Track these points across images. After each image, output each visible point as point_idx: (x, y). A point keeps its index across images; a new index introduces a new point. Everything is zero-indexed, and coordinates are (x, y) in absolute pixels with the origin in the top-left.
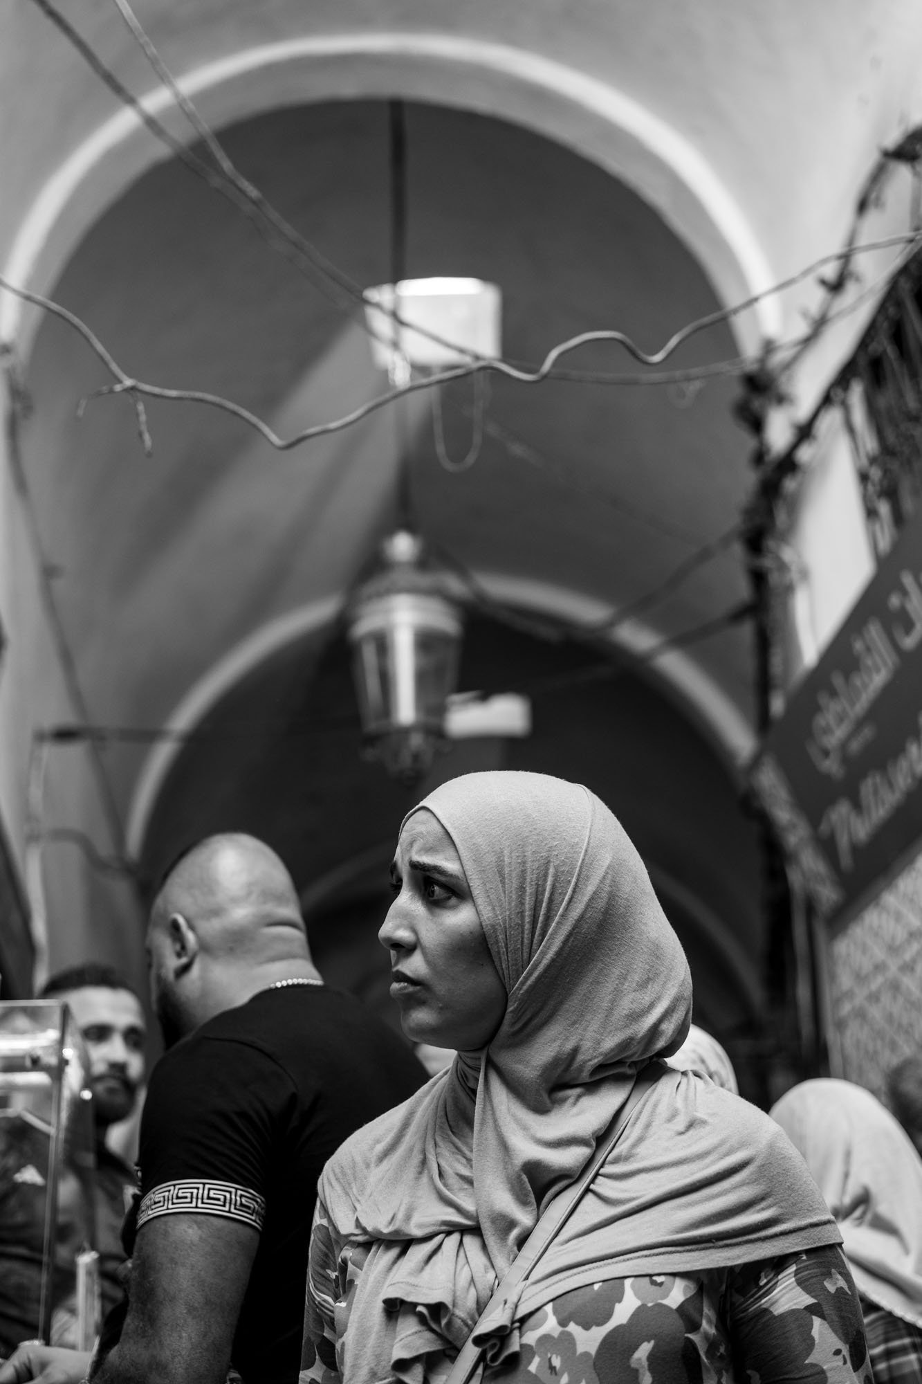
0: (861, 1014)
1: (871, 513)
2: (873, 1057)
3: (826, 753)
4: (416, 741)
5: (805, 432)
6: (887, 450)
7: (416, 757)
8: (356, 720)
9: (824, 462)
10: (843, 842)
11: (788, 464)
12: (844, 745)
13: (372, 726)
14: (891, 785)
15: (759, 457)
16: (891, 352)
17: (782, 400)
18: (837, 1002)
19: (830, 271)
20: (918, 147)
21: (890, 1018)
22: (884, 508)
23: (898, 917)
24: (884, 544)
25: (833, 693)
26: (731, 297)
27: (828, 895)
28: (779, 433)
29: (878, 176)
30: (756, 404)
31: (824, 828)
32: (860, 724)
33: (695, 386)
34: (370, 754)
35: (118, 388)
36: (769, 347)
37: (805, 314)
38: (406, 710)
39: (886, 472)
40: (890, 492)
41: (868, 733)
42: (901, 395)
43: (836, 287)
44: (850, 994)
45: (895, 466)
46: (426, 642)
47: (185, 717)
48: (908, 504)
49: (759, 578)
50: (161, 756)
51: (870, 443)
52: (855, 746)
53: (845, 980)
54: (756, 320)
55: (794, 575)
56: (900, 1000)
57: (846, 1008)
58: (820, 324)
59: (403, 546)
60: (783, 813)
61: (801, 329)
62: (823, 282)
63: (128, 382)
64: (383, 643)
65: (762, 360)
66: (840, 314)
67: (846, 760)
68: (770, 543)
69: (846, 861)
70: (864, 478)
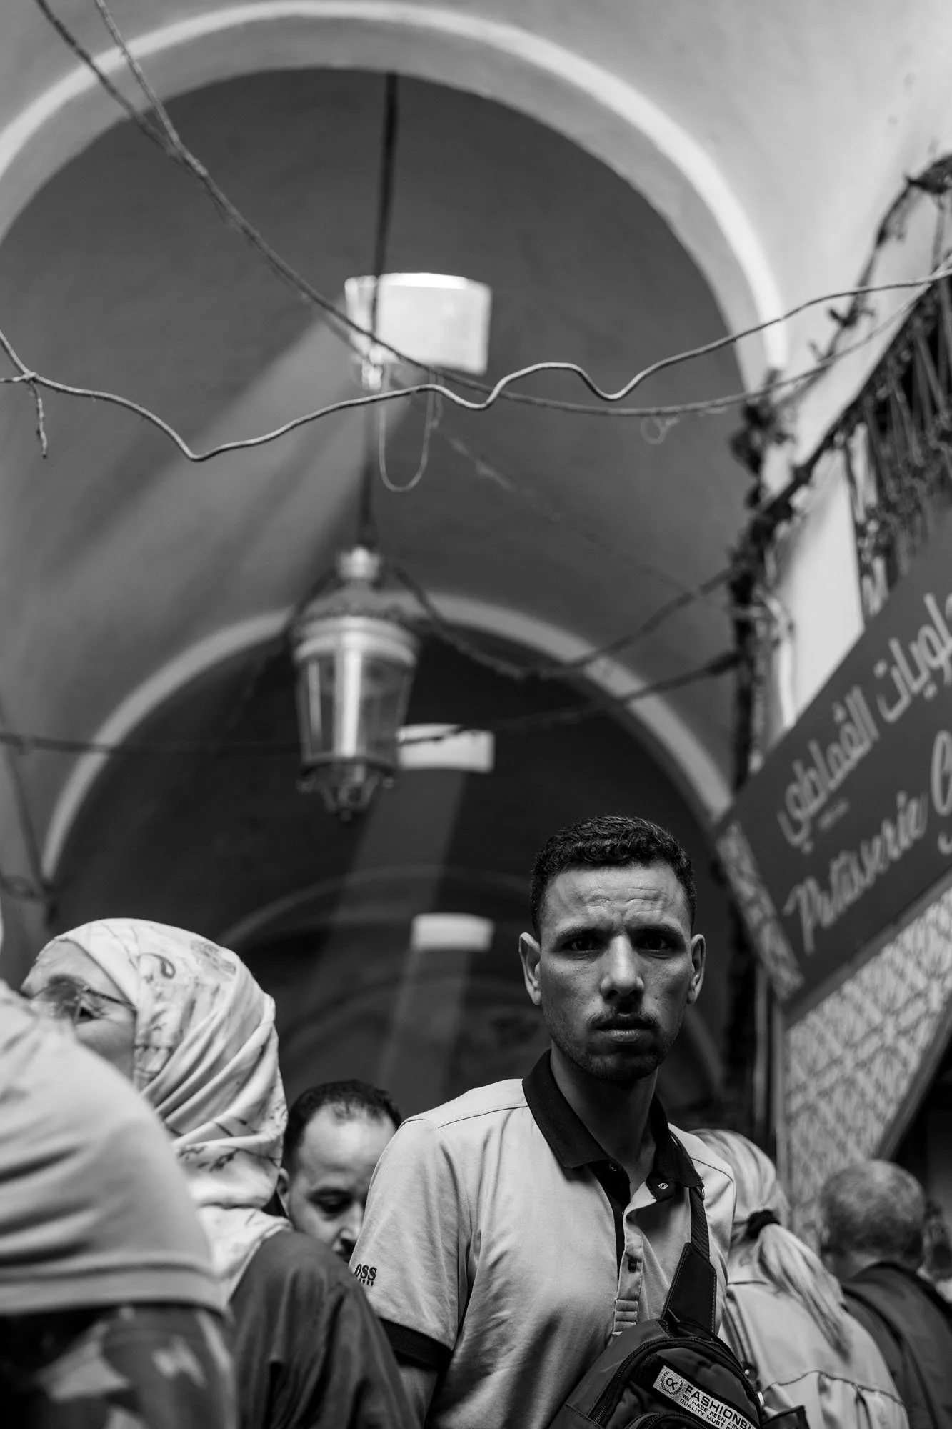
0: (811, 1109)
1: (864, 571)
2: (821, 1157)
3: (796, 826)
4: (359, 775)
5: (802, 476)
6: (886, 504)
7: (356, 793)
8: (296, 747)
9: (822, 509)
10: (808, 924)
11: (782, 508)
12: (815, 819)
13: (309, 757)
14: (862, 868)
15: (754, 497)
16: (900, 397)
17: (781, 438)
18: (788, 1096)
19: (842, 306)
20: (947, 179)
21: (840, 1117)
22: (879, 565)
23: (859, 1010)
24: (876, 605)
25: (809, 763)
26: (737, 321)
27: (788, 978)
28: (776, 475)
29: (900, 204)
30: (757, 438)
31: (789, 908)
32: (833, 798)
33: (670, 422)
34: (305, 787)
35: (16, 379)
36: (773, 377)
37: (813, 347)
38: (348, 742)
39: (884, 525)
40: (887, 551)
41: (842, 808)
42: (906, 446)
43: (848, 321)
44: (803, 1088)
45: (893, 520)
46: (375, 668)
47: (113, 731)
48: (905, 565)
49: (744, 629)
50: (88, 768)
51: (869, 495)
52: (827, 821)
53: (798, 1072)
54: (762, 349)
55: (780, 629)
56: (855, 1098)
57: (797, 1102)
58: (828, 360)
59: (360, 562)
60: (746, 887)
61: (809, 363)
62: (834, 314)
63: (29, 374)
64: (329, 665)
65: (767, 392)
66: (848, 351)
67: (815, 834)
68: (758, 592)
69: (809, 944)
70: (860, 531)
